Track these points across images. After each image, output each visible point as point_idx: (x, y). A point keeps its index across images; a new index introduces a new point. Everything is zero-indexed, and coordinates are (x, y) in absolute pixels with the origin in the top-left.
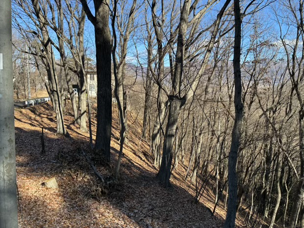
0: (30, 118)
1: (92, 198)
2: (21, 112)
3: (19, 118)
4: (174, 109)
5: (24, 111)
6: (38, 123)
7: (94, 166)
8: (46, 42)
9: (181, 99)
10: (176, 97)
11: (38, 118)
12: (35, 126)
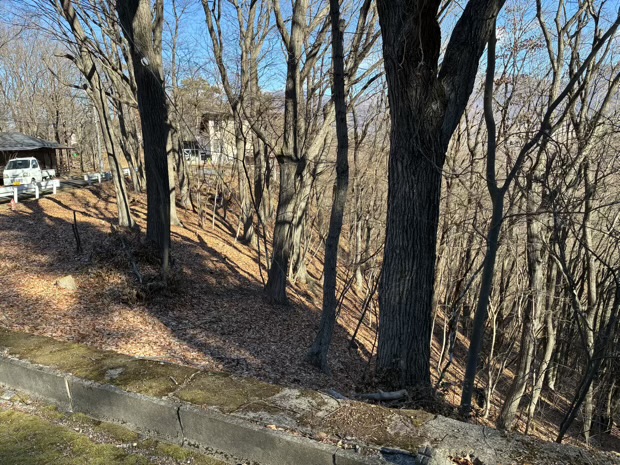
0: (87, 204)
2: (73, 194)
3: (67, 204)
4: (286, 177)
5: (79, 192)
6: (97, 212)
7: (137, 263)
8: (89, 71)
9: (297, 160)
10: (289, 158)
11: (102, 204)
12: (90, 216)
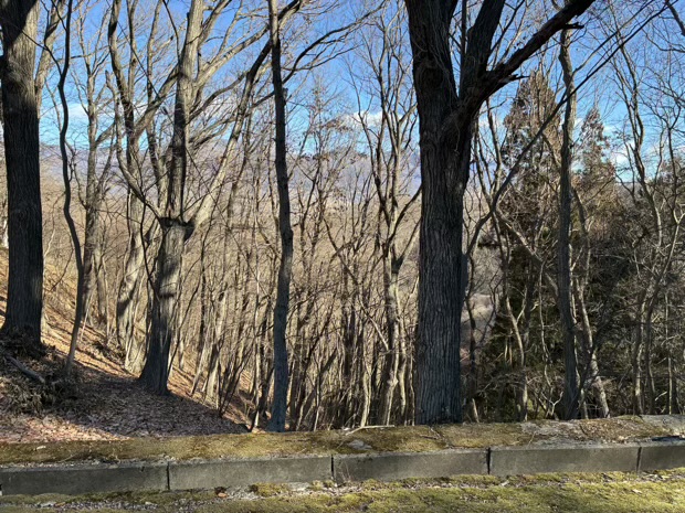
1: (25, 413)
4: (171, 243)
7: (15, 358)
9: (184, 224)
10: (176, 220)
